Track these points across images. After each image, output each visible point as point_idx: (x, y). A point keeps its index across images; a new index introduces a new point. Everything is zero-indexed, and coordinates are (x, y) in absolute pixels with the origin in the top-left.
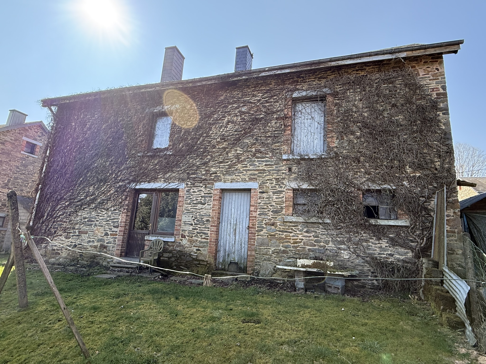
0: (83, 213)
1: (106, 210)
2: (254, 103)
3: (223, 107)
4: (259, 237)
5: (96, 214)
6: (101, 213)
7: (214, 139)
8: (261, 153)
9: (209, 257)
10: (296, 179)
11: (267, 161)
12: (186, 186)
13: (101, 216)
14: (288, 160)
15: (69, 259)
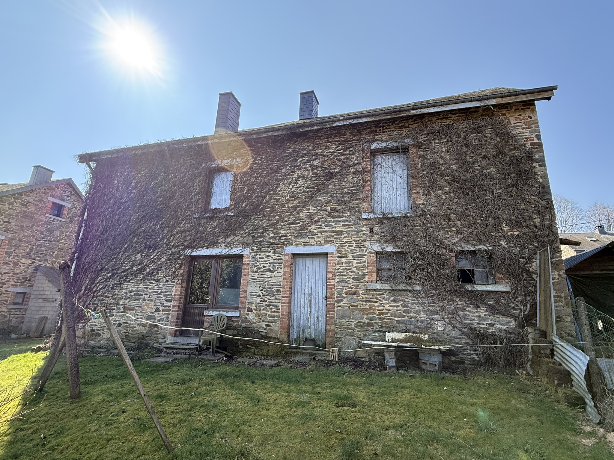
0: (129, 286)
1: (157, 281)
2: (327, 156)
3: (292, 161)
4: (339, 308)
5: (144, 287)
6: (150, 285)
7: (283, 197)
8: (337, 211)
9: (281, 334)
10: (378, 241)
11: (344, 221)
12: (251, 251)
13: (150, 289)
14: (368, 219)
15: (112, 341)
